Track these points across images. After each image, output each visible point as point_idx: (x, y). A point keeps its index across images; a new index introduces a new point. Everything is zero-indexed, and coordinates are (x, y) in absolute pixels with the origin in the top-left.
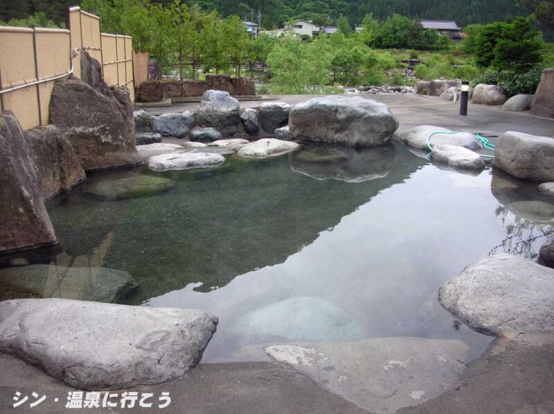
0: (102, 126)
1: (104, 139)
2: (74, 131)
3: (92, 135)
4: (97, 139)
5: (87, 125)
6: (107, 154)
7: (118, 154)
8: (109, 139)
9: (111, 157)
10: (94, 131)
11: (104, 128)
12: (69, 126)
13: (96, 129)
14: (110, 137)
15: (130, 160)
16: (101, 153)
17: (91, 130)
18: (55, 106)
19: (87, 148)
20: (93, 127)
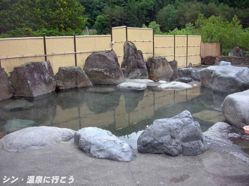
0: (106, 69)
1: (105, 74)
2: (93, 70)
3: (101, 72)
4: (103, 73)
5: (99, 68)
6: (107, 79)
7: (111, 80)
8: (108, 74)
9: (108, 80)
10: (102, 70)
11: (107, 70)
12: (92, 68)
13: (103, 70)
14: (108, 73)
15: (115, 82)
16: (104, 78)
17: (101, 70)
18: (88, 61)
19: (99, 76)
20: (102, 69)
